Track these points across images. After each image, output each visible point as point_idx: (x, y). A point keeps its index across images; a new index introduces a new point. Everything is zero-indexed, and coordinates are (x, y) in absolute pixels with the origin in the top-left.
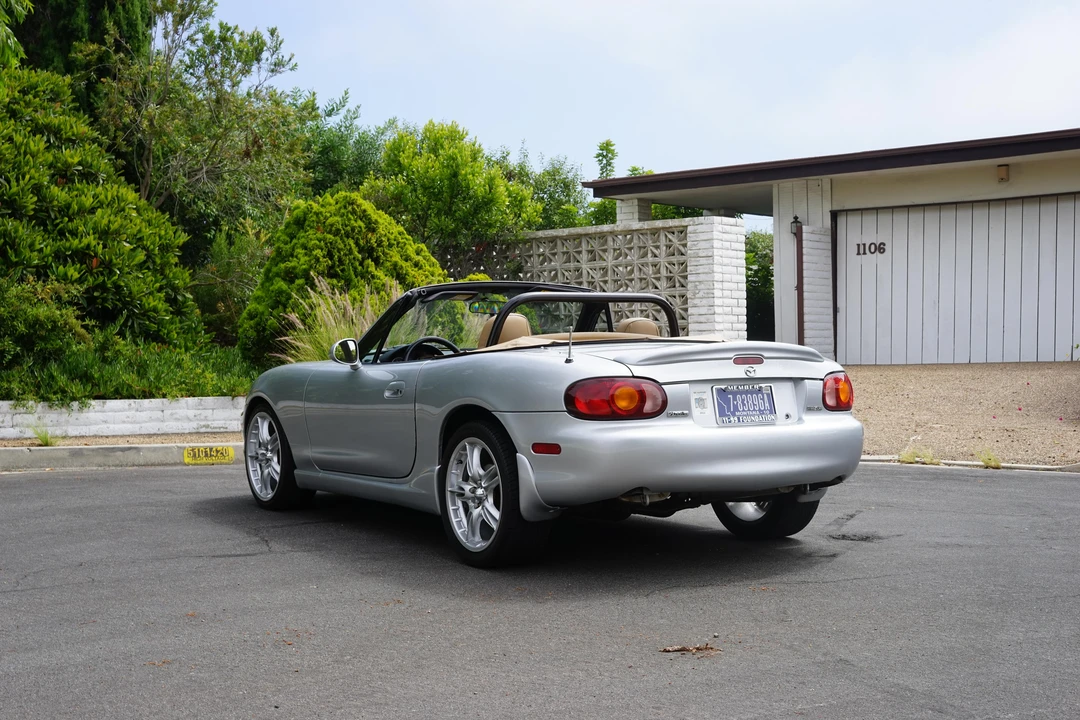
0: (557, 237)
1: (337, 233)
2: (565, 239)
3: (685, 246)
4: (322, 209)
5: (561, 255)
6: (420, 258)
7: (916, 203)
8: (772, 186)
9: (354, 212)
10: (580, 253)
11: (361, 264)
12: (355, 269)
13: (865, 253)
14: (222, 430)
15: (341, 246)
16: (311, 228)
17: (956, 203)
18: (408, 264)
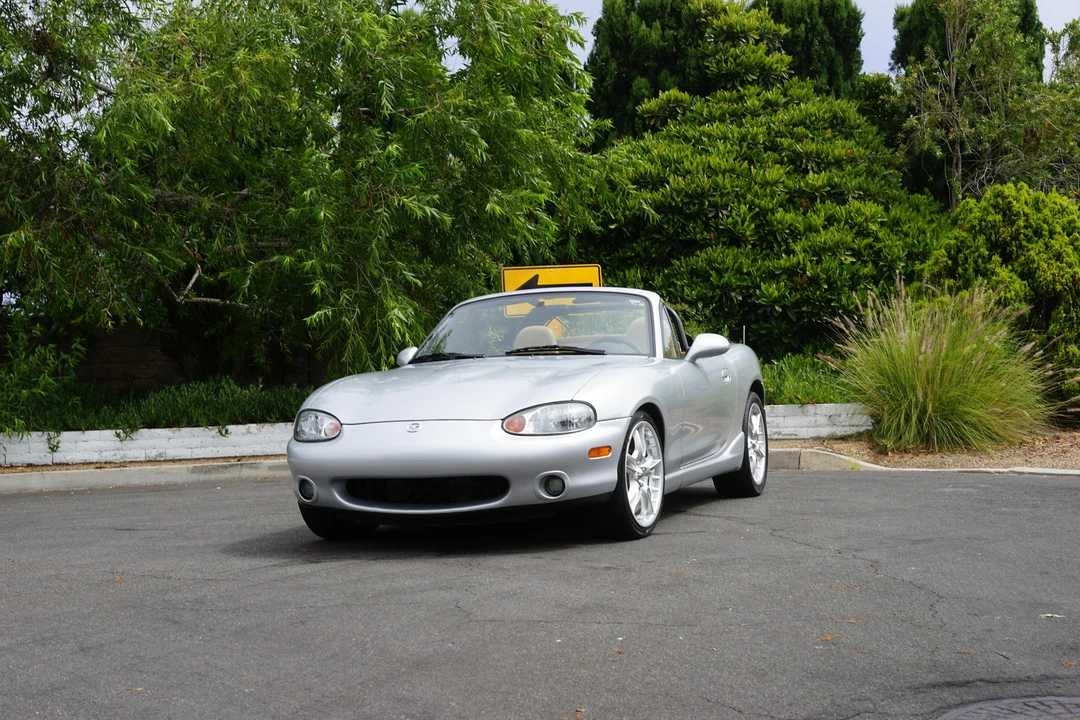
1: (972, 230)
9: (997, 205)
11: (985, 261)
14: (793, 437)
15: (971, 243)
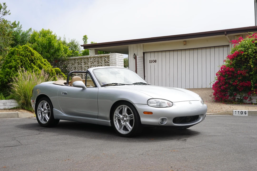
0: (76, 58)
1: (23, 56)
2: (78, 59)
3: (109, 60)
4: (19, 50)
5: (77, 63)
6: (45, 63)
7: (164, 50)
8: (128, 46)
9: (27, 50)
10: (82, 62)
11: (30, 64)
12: (28, 65)
13: (151, 63)
15: (25, 59)
16: (16, 54)
17: (173, 50)
18: (43, 64)
